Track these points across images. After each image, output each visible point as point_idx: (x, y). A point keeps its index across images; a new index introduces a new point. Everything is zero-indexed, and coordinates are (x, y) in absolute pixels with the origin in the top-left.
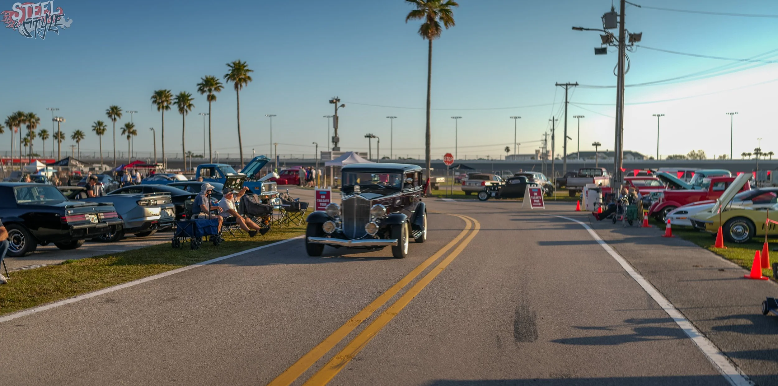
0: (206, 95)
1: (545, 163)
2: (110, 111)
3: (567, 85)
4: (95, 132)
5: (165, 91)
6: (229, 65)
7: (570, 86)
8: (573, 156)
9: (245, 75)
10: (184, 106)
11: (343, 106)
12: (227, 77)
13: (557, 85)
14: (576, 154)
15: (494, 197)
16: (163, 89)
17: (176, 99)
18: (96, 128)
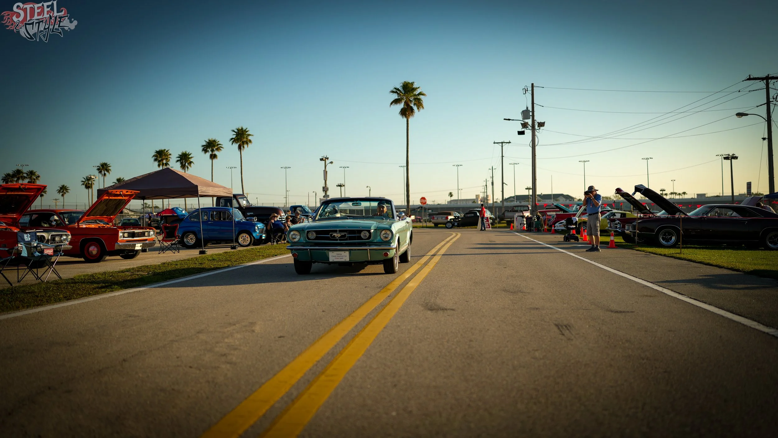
0: (208, 154)
1: (486, 206)
2: (100, 167)
3: (502, 143)
4: (84, 186)
5: (165, 150)
6: (234, 131)
7: (505, 144)
8: (510, 199)
9: (247, 138)
10: (185, 163)
11: (331, 163)
12: (232, 140)
13: (494, 143)
14: (513, 197)
15: (456, 226)
16: (163, 149)
17: (179, 157)
18: (85, 183)
